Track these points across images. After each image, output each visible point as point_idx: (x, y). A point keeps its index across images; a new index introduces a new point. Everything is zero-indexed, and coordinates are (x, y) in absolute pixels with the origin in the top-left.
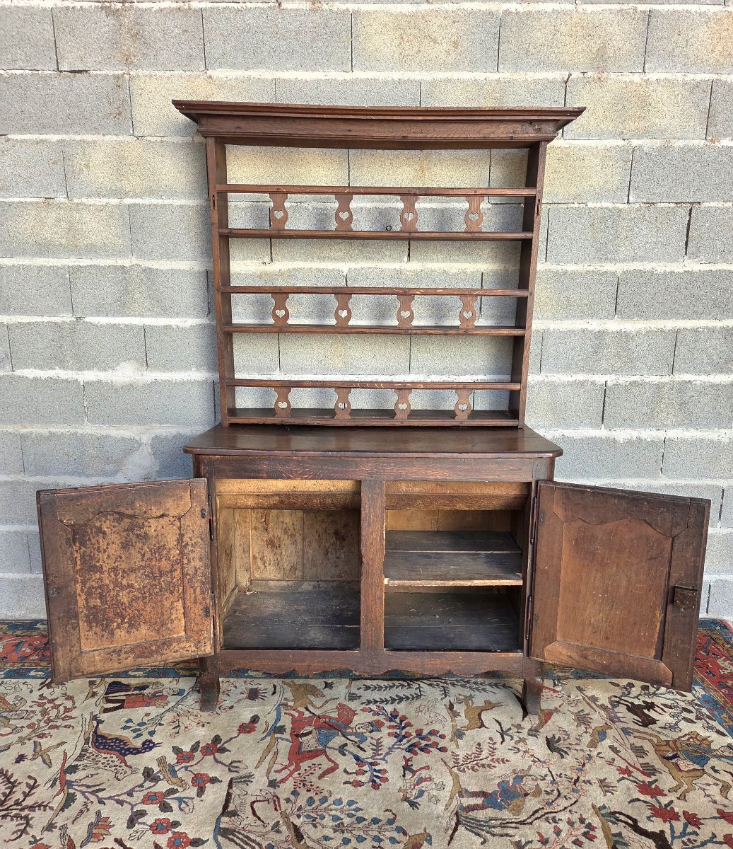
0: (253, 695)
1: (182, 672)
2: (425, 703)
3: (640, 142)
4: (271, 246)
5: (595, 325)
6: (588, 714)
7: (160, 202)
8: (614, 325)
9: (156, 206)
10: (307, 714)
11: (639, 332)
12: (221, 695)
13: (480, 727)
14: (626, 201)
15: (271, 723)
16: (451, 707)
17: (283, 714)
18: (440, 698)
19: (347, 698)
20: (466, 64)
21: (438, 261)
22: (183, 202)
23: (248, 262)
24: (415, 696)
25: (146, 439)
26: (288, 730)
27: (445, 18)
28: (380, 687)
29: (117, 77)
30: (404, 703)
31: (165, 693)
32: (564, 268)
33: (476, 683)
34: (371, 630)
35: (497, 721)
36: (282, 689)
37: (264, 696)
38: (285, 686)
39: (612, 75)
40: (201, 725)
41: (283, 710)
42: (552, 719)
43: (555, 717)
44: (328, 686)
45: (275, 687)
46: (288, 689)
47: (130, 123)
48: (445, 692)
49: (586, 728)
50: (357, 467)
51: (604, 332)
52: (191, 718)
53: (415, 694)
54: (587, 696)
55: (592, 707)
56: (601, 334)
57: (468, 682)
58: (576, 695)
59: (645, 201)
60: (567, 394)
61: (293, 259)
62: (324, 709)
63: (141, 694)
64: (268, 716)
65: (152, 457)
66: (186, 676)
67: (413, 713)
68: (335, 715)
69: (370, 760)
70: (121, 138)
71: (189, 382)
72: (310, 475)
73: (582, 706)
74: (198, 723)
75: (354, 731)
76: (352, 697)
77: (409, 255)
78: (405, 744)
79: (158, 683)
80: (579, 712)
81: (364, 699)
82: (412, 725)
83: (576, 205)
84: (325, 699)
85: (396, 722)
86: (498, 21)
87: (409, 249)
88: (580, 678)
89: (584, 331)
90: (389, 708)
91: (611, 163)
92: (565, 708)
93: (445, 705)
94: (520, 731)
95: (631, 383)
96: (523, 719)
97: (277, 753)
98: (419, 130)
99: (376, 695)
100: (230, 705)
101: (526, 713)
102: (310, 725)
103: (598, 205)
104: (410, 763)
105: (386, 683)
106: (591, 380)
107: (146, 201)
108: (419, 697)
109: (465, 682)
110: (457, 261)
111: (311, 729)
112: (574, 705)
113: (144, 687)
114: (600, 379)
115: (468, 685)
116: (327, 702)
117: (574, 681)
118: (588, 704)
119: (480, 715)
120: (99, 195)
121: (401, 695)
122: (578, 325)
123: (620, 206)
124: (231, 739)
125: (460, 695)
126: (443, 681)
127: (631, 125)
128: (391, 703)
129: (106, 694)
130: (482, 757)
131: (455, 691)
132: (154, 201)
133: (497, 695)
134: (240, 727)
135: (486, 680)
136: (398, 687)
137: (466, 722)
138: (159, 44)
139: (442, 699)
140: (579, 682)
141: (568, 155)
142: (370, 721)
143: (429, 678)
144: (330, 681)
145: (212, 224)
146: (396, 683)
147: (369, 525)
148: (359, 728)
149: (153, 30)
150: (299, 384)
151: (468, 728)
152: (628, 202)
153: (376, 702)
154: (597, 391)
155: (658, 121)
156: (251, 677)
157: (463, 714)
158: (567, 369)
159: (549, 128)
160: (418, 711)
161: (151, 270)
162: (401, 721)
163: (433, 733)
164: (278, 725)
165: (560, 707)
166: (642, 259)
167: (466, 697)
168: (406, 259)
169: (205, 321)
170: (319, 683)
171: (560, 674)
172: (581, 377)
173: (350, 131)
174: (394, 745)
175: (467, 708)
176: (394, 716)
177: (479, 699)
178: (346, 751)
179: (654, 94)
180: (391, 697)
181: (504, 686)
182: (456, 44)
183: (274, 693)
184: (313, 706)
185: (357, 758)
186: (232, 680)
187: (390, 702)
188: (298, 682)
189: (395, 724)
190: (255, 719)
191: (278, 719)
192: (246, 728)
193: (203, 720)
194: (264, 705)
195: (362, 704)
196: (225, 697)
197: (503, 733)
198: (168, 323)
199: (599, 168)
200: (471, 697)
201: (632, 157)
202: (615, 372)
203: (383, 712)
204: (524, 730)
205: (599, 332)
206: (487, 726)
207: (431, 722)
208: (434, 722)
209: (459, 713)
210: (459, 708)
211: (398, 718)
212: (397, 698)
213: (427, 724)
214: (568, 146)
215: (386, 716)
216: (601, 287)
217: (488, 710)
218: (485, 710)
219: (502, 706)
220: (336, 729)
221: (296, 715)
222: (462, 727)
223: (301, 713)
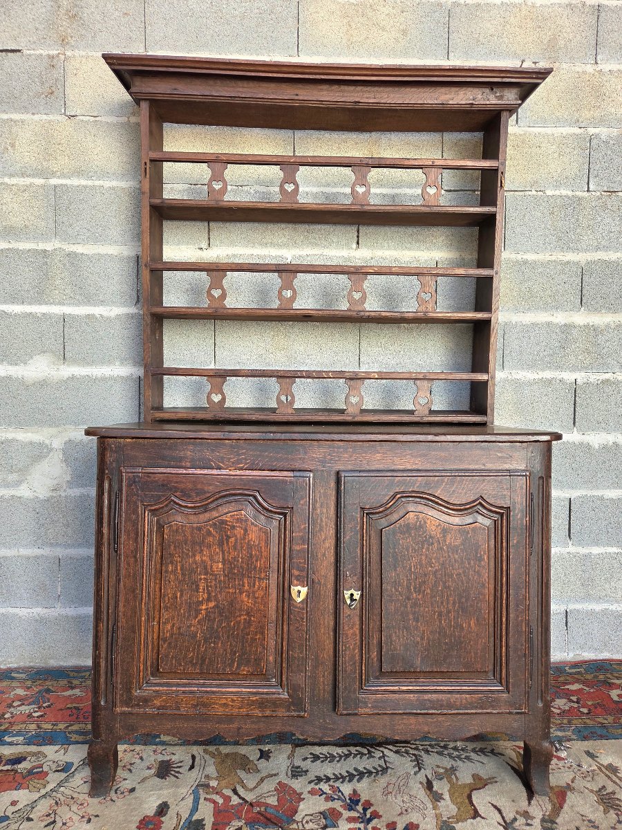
0: (164, 770)
1: (74, 737)
2: (394, 780)
3: (596, 131)
4: (209, 231)
5: (560, 318)
6: (614, 793)
7: (90, 183)
8: (580, 318)
9: (85, 187)
10: (235, 800)
11: (608, 326)
12: (119, 771)
13: (474, 818)
14: (586, 189)
15: (185, 816)
16: (429, 785)
17: (202, 800)
18: (412, 773)
19: (290, 773)
20: (416, 51)
21: (389, 248)
22: (114, 183)
23: (183, 247)
24: (379, 769)
25: (57, 444)
27: (393, 8)
28: (333, 757)
29: (51, 57)
30: (365, 780)
31: (45, 769)
32: (525, 257)
33: (455, 749)
34: (323, 676)
35: (495, 807)
36: (203, 762)
37: (178, 772)
38: (207, 757)
39: (564, 66)
40: (85, 819)
41: (203, 795)
42: (568, 801)
43: (571, 798)
44: (264, 755)
45: (193, 757)
46: (211, 761)
47: (62, 103)
48: (418, 762)
49: (617, 815)
50: (306, 453)
51: (570, 325)
52: (74, 808)
53: (379, 766)
54: (602, 765)
55: (615, 782)
56: (567, 328)
57: (445, 747)
58: (587, 764)
59: (606, 189)
60: (533, 394)
61: (232, 244)
62: (258, 791)
63: (12, 770)
64: (183, 803)
65: (64, 465)
66: (78, 743)
67: (379, 794)
68: (273, 801)
70: (51, 117)
71: (111, 378)
72: (246, 464)
73: (601, 780)
74: (83, 817)
76: (296, 772)
77: (358, 243)
79: (39, 752)
80: (600, 790)
81: (311, 776)
82: (381, 816)
83: (534, 193)
84: (259, 776)
85: (358, 812)
86: (447, 12)
87: (358, 237)
88: (585, 738)
89: (549, 324)
90: (347, 789)
91: (568, 150)
92: (580, 783)
93: (421, 783)
94: (529, 821)
95: (603, 382)
96: (529, 803)
98: (372, 95)
99: (328, 769)
100: (130, 787)
101: (531, 793)
102: (239, 818)
103: (557, 193)
105: (340, 750)
106: (560, 377)
107: (75, 182)
108: (385, 770)
109: (441, 747)
110: (410, 249)
111: (240, 824)
112: (589, 779)
113: (19, 760)
114: (569, 376)
115: (446, 752)
116: (262, 780)
117: (580, 742)
118: (609, 777)
119: (470, 797)
120: (23, 175)
121: (361, 769)
122: (542, 317)
123: (579, 194)
125: (438, 766)
126: (413, 746)
127: (586, 114)
128: (349, 781)
131: (432, 761)
132: (83, 182)
133: (486, 766)
134: (141, 822)
135: (467, 744)
136: (355, 755)
137: (453, 809)
138: (98, 26)
139: (415, 774)
140: (587, 745)
141: (523, 142)
142: (322, 809)
143: (394, 743)
144: (266, 748)
145: (143, 193)
146: (353, 749)
147: (321, 530)
148: (307, 822)
149: (92, 13)
150: (235, 373)
151: (458, 819)
152: (588, 191)
153: (328, 779)
154: (567, 391)
155: (613, 110)
156: (163, 743)
157: (446, 796)
158: (531, 366)
159: (510, 96)
160: (386, 793)
161: (76, 254)
162: (365, 810)
163: (411, 828)
164: (195, 818)
165: (572, 782)
166: (606, 248)
167: (446, 769)
168: (354, 246)
169: (133, 310)
170: (251, 752)
171: (560, 734)
172: (548, 374)
173: (297, 95)
175: (451, 787)
176: (353, 801)
177: (465, 774)
179: (607, 84)
180: (347, 772)
181: (492, 752)
182: (404, 32)
183: (192, 767)
184: (244, 786)
186: (138, 748)
187: (348, 778)
188: (225, 750)
189: (355, 814)
190: (163, 809)
191: (195, 809)
192: (148, 825)
193: (91, 811)
194: (177, 787)
195: (310, 783)
196: (125, 774)
197: (506, 826)
198: (91, 312)
199: (556, 155)
200: (453, 770)
201: (589, 145)
202: (585, 368)
203: (339, 796)
204: (534, 820)
205: (565, 325)
206: (482, 815)
207: (406, 810)
208: (409, 810)
209: (442, 794)
210: (441, 787)
211: (360, 804)
212: (356, 773)
213: (401, 813)
214: (523, 133)
215: (343, 801)
216: (565, 278)
217: (480, 789)
218: (475, 789)
219: (496, 782)
220: (276, 824)
221: (221, 801)
222: (449, 818)
223: (227, 799)
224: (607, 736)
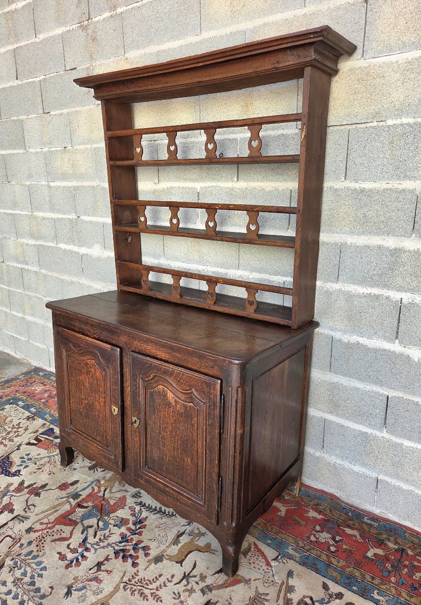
0: (94, 467)
2: (169, 523)
4: (158, 171)
5: (391, 242)
6: (268, 601)
8: (411, 244)
13: (178, 563)
15: (78, 490)
16: (181, 535)
17: (90, 487)
18: (182, 524)
19: (133, 494)
20: (279, 7)
21: (258, 181)
23: (147, 183)
24: (170, 514)
26: (79, 499)
29: (88, 69)
30: (158, 515)
32: (362, 186)
35: (195, 565)
37: (97, 470)
41: (93, 485)
42: (235, 587)
43: (239, 587)
51: (400, 250)
54: (287, 583)
55: (279, 596)
56: (397, 252)
58: (279, 578)
61: (170, 180)
62: (113, 495)
63: (52, 441)
64: (83, 484)
67: (154, 526)
68: (113, 502)
69: (89, 546)
74: (50, 472)
75: (108, 520)
76: (136, 495)
77: (238, 176)
78: (121, 546)
80: (263, 594)
81: (139, 500)
82: (141, 535)
83: (375, 124)
85: (136, 527)
87: (238, 172)
88: (303, 564)
89: (379, 247)
90: (144, 514)
91: (412, 76)
92: (257, 584)
93: (179, 531)
94: (200, 582)
96: (214, 574)
97: (56, 511)
98: (208, 74)
99: (150, 502)
100: (76, 468)
101: (222, 570)
102: (93, 502)
103: (398, 122)
104: (106, 562)
106: (386, 294)
108: (172, 516)
110: (272, 181)
111: (91, 505)
112: (267, 585)
113: (58, 437)
114: (395, 295)
116: (120, 491)
118: (280, 592)
119: (190, 552)
120: (83, 144)
121: (163, 510)
122: (375, 241)
124: (50, 489)
125: (197, 529)
128: (151, 512)
129: (40, 434)
130: (150, 587)
138: (104, 43)
139: (184, 525)
140: (297, 568)
141: (368, 74)
142: (125, 517)
145: (107, 159)
148: (113, 519)
149: (101, 34)
151: (170, 558)
153: (144, 506)
154: (392, 307)
157: (180, 545)
158: (363, 282)
159: (306, 53)
160: (158, 526)
162: (140, 528)
163: (146, 548)
164: (79, 493)
165: (254, 580)
167: (200, 533)
168: (236, 179)
171: (292, 552)
172: (375, 291)
174: (113, 543)
175: (189, 542)
176: (140, 522)
177: (205, 540)
178: (87, 531)
180: (155, 507)
183: (103, 471)
184: (111, 490)
185: (85, 540)
187: (152, 510)
189: (134, 528)
190: (75, 483)
191: (85, 489)
192: (63, 487)
193: (55, 470)
194: (90, 476)
195: (135, 503)
197: (186, 577)
199: (399, 83)
203: (138, 516)
204: (203, 583)
205: (396, 249)
206: (183, 565)
207: (155, 540)
208: (156, 540)
209: (180, 542)
210: (184, 539)
211: (141, 525)
212: (158, 510)
213: (151, 540)
214: (368, 65)
215: (136, 519)
216: (399, 205)
217: (202, 552)
218: (198, 550)
219: (214, 554)
220: (101, 513)
221: (96, 491)
222: (167, 555)
223: (99, 491)
224: (321, 572)
